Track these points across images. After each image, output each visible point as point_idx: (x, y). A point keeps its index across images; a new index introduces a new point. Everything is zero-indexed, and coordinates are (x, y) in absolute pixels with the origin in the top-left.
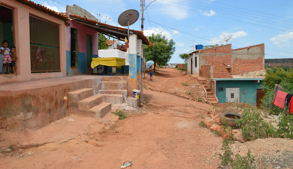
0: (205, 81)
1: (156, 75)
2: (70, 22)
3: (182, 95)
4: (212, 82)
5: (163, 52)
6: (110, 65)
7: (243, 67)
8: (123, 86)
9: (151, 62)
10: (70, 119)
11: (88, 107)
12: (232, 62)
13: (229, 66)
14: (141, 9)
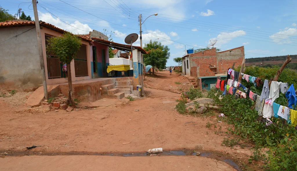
0: (194, 79)
1: (155, 77)
2: (92, 43)
3: (175, 91)
4: (199, 80)
5: (159, 57)
6: (120, 70)
7: (227, 67)
8: (130, 83)
9: (150, 67)
10: (104, 99)
11: (113, 93)
12: (217, 63)
13: (215, 66)
14: (139, 23)
